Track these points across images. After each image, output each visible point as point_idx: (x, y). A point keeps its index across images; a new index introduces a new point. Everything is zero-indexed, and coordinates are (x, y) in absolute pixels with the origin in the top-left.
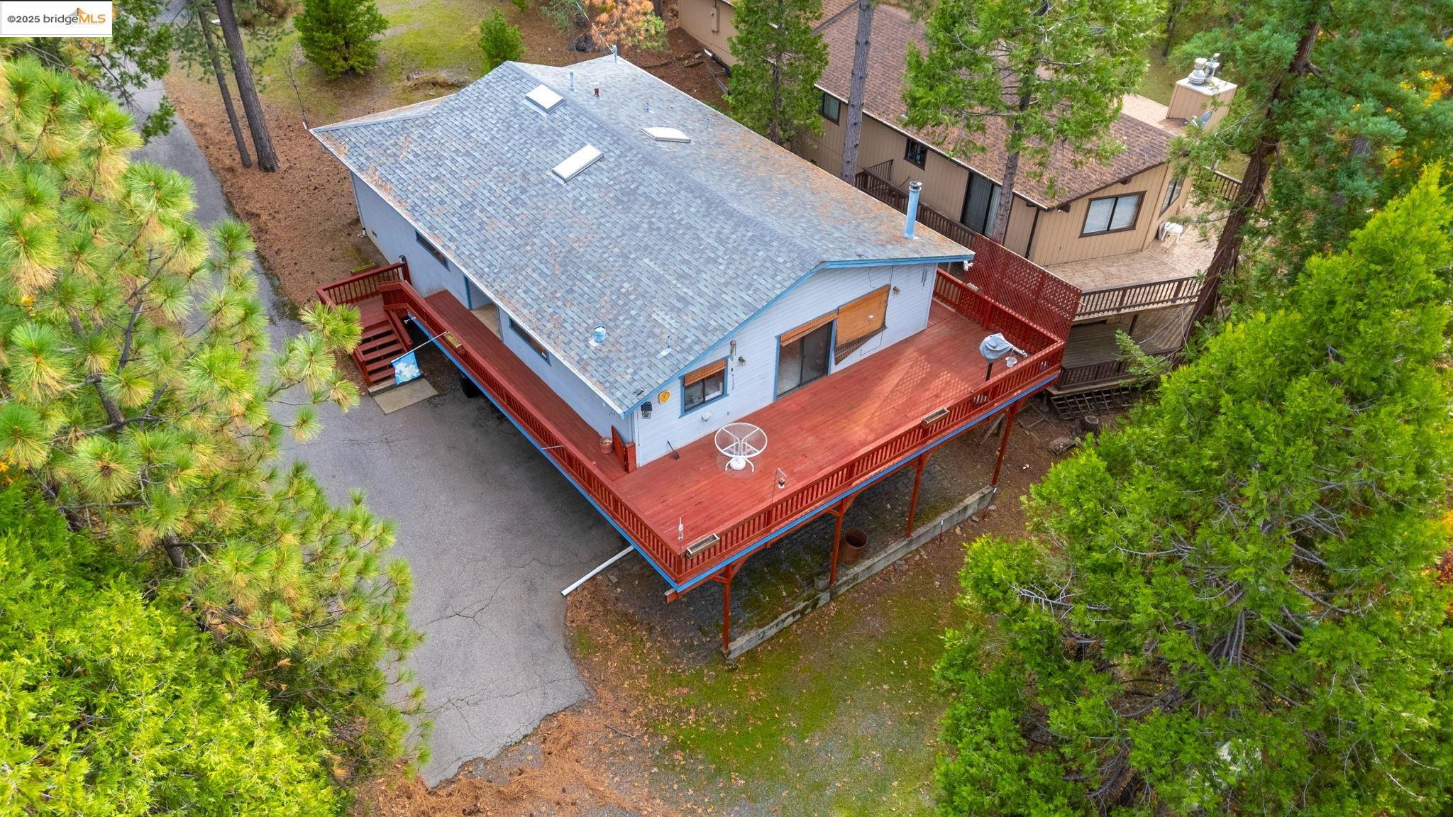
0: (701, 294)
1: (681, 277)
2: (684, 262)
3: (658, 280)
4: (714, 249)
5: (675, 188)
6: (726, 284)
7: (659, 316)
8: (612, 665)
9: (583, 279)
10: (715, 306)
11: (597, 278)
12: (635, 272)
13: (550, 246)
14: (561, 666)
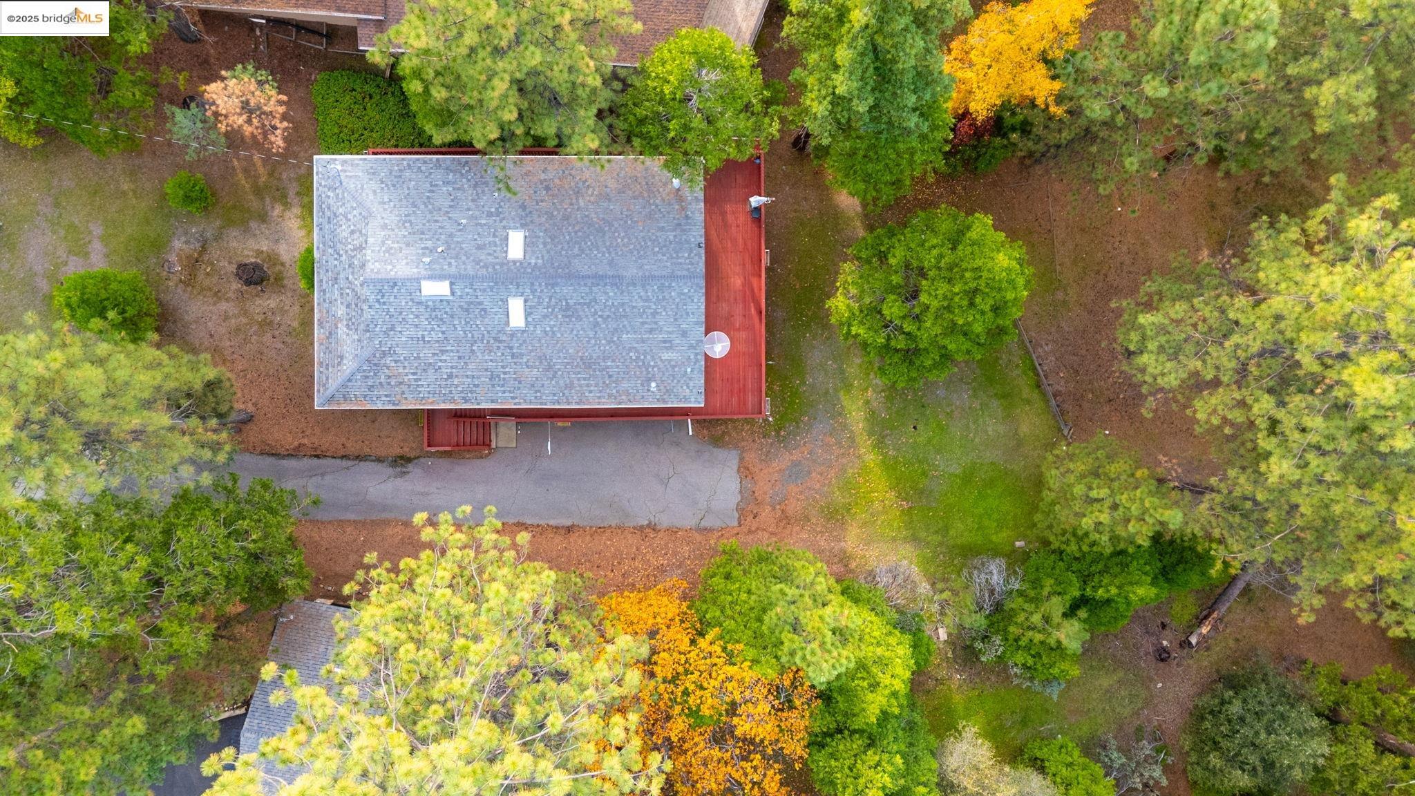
0: (670, 333)
1: (651, 331)
2: (643, 323)
3: (643, 341)
4: (649, 307)
5: (587, 290)
6: (676, 320)
7: (666, 356)
8: (734, 434)
9: (608, 367)
10: (684, 334)
11: (613, 361)
12: (627, 346)
13: (568, 364)
14: (721, 454)
